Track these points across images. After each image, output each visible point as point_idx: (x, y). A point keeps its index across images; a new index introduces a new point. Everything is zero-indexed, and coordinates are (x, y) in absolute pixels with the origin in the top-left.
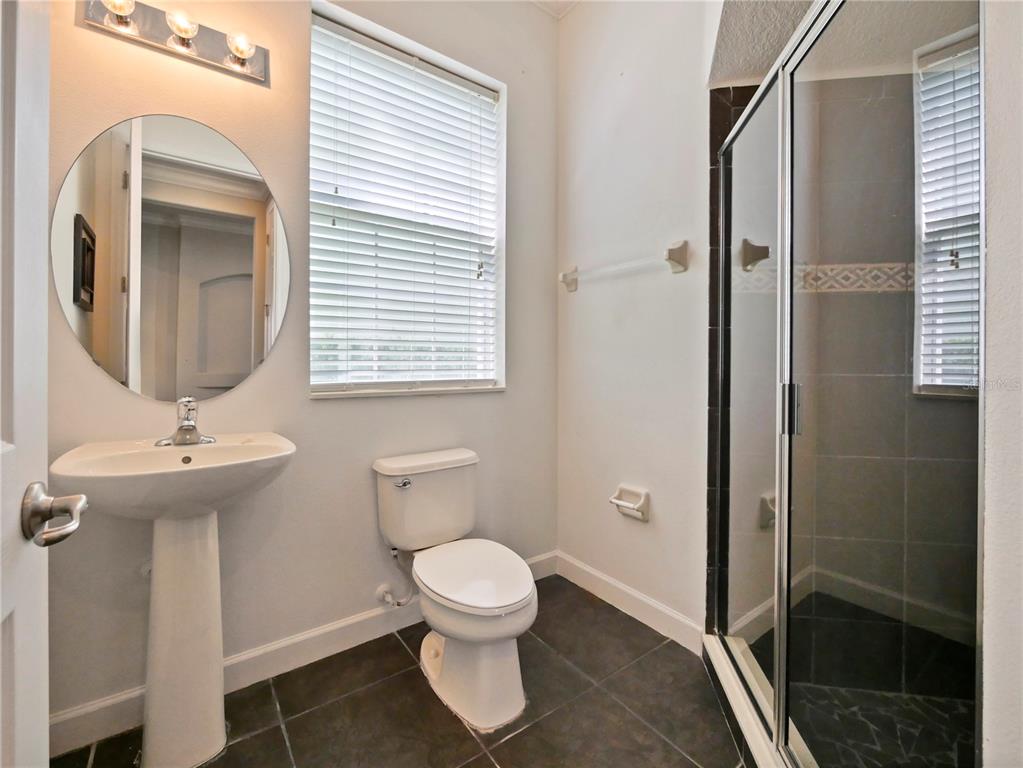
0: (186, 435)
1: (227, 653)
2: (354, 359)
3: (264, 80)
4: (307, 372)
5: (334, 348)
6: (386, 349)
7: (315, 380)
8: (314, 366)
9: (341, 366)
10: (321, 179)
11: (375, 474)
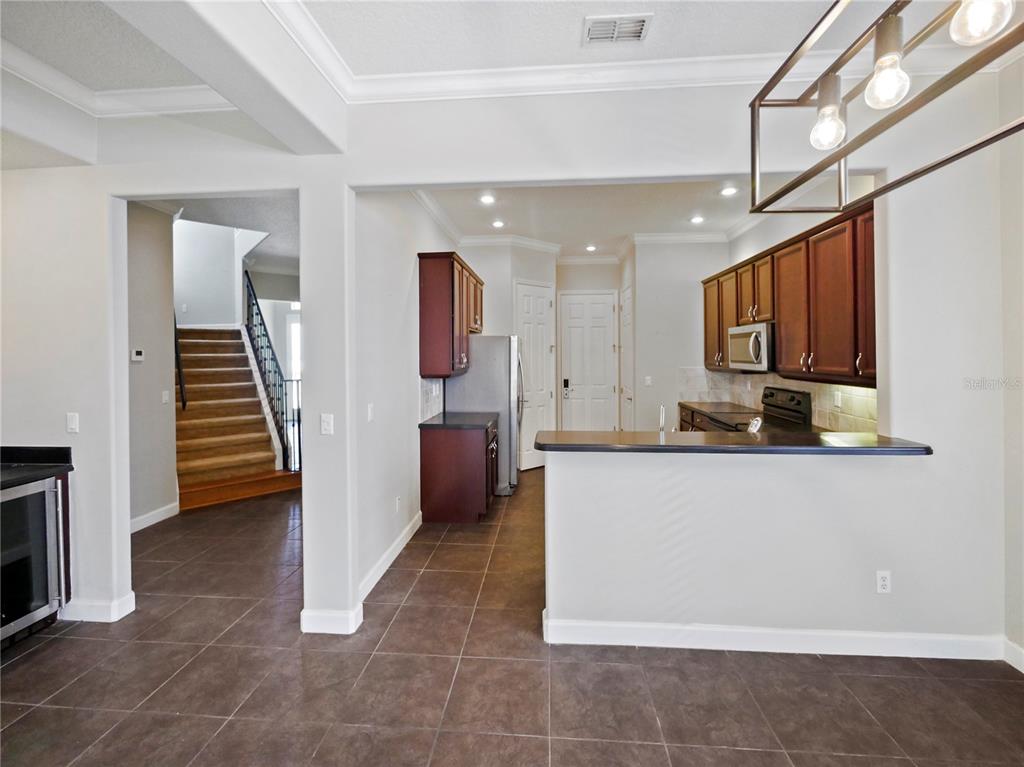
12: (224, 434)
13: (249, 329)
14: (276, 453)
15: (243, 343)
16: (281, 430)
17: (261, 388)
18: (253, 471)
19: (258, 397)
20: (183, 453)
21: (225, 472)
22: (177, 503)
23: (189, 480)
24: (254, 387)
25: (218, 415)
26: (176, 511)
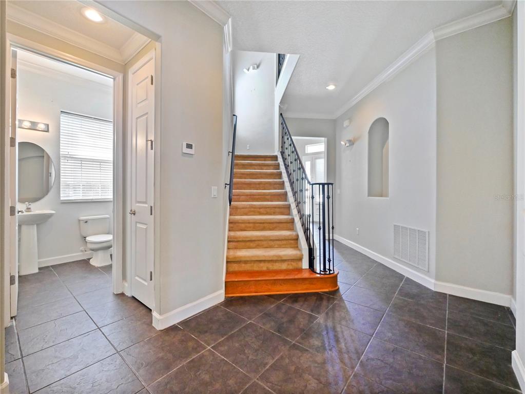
0: (28, 209)
1: (39, 258)
2: (74, 193)
3: (48, 131)
4: (59, 197)
5: (69, 186)
6: (84, 186)
7: (62, 199)
8: (61, 195)
9: (70, 195)
10: (63, 151)
11: (79, 220)
12: (263, 229)
13: (282, 153)
14: (303, 253)
15: (279, 163)
16: (306, 230)
17: (290, 194)
18: (284, 266)
19: (288, 201)
20: (233, 243)
21: (262, 264)
22: (223, 291)
23: (235, 267)
24: (286, 194)
25: (260, 214)
26: (222, 299)
